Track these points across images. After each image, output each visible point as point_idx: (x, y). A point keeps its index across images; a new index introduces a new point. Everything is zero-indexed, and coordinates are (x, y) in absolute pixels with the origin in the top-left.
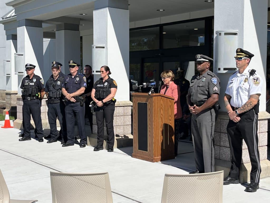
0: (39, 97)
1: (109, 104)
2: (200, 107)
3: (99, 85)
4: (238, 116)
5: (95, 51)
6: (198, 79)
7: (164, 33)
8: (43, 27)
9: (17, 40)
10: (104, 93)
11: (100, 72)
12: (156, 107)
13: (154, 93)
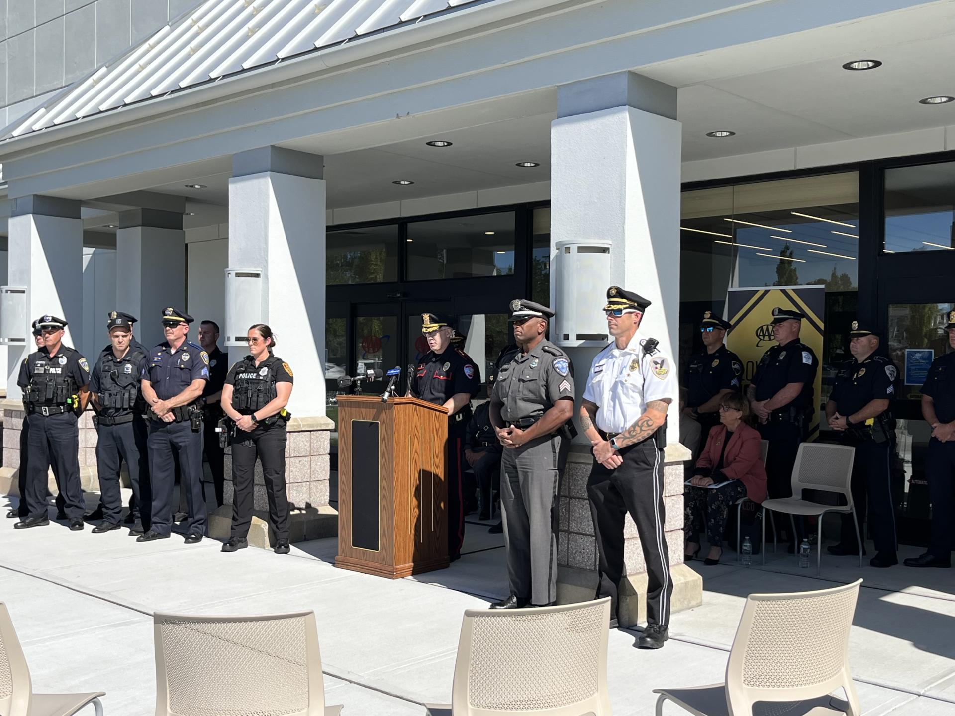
0: (75, 406)
1: (273, 424)
2: (525, 431)
3: (243, 376)
4: (618, 453)
5: (234, 284)
6: (520, 361)
7: (408, 240)
8: (82, 218)
9: (7, 250)
10: (261, 396)
11: (247, 339)
12: (402, 433)
13: (396, 396)
